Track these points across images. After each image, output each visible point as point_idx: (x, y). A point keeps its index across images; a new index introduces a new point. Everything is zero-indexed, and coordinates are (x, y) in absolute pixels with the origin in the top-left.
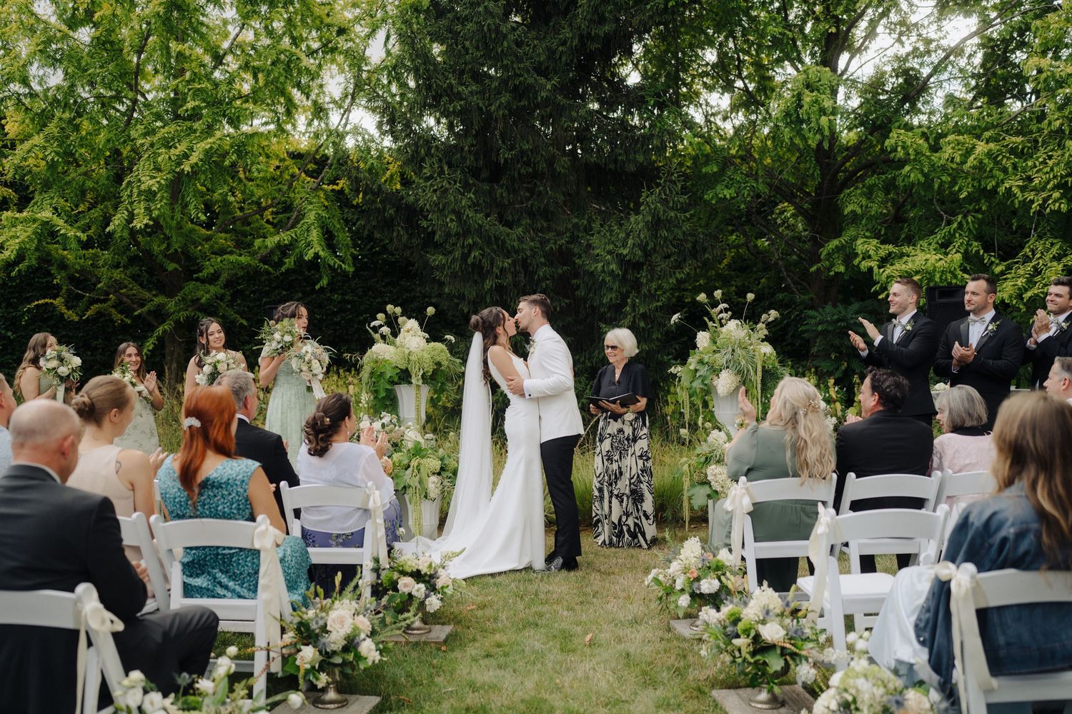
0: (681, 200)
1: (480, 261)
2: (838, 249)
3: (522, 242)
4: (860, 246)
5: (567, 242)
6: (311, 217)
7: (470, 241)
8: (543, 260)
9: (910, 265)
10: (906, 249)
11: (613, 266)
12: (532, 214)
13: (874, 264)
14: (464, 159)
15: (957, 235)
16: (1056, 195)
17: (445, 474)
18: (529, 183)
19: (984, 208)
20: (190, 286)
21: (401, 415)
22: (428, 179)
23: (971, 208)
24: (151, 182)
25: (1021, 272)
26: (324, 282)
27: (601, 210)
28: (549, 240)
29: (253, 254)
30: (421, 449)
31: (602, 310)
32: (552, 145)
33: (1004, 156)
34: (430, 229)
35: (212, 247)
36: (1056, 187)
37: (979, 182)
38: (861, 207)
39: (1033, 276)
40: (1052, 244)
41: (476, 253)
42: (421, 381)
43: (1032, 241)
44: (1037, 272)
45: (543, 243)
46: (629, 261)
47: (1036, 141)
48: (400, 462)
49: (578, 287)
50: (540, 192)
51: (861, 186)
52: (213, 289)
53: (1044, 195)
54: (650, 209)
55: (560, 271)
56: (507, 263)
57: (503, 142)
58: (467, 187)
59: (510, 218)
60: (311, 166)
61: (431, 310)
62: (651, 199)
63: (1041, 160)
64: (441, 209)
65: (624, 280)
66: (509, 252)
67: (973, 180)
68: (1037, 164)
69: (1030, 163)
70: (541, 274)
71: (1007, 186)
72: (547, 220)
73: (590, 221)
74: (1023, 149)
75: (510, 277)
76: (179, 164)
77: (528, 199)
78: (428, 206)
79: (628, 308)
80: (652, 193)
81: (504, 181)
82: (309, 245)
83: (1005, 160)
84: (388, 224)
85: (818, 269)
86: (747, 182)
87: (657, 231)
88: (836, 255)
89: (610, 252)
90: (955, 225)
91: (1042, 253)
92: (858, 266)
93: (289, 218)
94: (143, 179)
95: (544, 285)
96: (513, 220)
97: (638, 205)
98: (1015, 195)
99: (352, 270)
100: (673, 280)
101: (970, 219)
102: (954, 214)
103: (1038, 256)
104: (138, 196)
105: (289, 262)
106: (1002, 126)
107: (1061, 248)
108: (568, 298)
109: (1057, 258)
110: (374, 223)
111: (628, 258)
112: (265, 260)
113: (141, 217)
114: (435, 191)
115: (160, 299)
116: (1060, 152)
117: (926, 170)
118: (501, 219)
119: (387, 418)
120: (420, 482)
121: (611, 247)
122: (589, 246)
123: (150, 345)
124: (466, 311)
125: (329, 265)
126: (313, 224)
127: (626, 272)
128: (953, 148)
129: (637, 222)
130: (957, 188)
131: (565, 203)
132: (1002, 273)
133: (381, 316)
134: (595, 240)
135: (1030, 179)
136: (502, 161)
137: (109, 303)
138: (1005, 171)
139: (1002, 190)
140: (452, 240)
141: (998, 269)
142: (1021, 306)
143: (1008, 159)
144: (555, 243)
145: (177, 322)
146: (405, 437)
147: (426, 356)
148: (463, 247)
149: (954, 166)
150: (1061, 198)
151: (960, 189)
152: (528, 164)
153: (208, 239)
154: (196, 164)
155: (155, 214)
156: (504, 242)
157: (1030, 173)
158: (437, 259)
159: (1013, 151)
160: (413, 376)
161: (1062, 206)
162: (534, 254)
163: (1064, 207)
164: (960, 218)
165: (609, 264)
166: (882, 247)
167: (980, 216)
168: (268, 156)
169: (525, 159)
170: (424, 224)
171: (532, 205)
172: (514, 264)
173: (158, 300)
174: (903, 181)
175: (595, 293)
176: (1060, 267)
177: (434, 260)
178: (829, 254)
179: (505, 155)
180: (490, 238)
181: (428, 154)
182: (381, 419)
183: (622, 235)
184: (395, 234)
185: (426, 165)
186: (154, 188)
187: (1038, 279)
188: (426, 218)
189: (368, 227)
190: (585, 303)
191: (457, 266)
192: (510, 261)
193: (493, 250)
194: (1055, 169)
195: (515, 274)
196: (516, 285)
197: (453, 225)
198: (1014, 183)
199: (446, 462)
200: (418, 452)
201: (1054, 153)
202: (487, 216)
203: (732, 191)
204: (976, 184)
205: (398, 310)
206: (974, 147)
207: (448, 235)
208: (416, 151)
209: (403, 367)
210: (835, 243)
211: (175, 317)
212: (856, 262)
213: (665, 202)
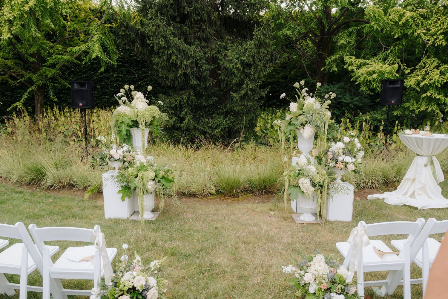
0: (272, 34)
1: (176, 61)
2: (334, 61)
3: (195, 53)
4: (348, 59)
5: (216, 53)
6: (96, 38)
7: (171, 51)
8: (204, 61)
9: (371, 69)
10: (368, 61)
11: (239, 66)
12: (199, 40)
13: (354, 68)
14: (168, 11)
15: (390, 55)
16: (441, 37)
17: (157, 180)
18: (199, 24)
19: (404, 43)
20: (44, 69)
21: (134, 145)
22: (151, 19)
23: (398, 43)
24: (9, 15)
25: (419, 73)
26: (103, 69)
27: (231, 39)
28: (207, 52)
29: (72, 55)
30: (144, 167)
31: (231, 86)
32: (209, 6)
33: (418, 18)
34: (151, 45)
35: (54, 51)
36: (442, 34)
37: (404, 31)
38: (346, 41)
39: (425, 75)
40: (434, 61)
41: (174, 57)
42: (145, 126)
43: (424, 60)
44: (427, 73)
45: (205, 53)
46: (245, 63)
47: (432, 12)
48: (132, 173)
49: (220, 74)
50: (204, 29)
51: (346, 32)
52: (53, 71)
53: (435, 37)
54: (257, 39)
55: (212, 67)
56: (188, 63)
57: (187, 3)
58: (169, 24)
59: (190, 41)
60: (99, 15)
61: (150, 88)
62: (257, 32)
63: (435, 21)
64: (156, 35)
65: (243, 72)
66: (189, 57)
67: (401, 29)
68: (433, 22)
69: (430, 22)
70: (204, 68)
71: (418, 32)
72: (206, 42)
73: (226, 43)
74: (427, 15)
75: (189, 69)
76: (24, 6)
77: (198, 32)
78: (150, 33)
79: (244, 86)
80: (259, 30)
81: (187, 23)
82: (94, 51)
83: (418, 20)
84: (133, 42)
85: (325, 69)
86: (296, 28)
87: (259, 49)
88: (333, 63)
89: (237, 59)
90: (390, 51)
91: (429, 65)
92: (347, 68)
93: (88, 39)
94: (5, 13)
95: (205, 73)
96: (191, 42)
97: (252, 36)
98: (421, 37)
99: (116, 64)
100: (265, 73)
101: (396, 48)
102: (390, 46)
103: (428, 66)
104: (4, 23)
105: (87, 59)
106: (414, 5)
107: (438, 63)
108: (215, 79)
109: (437, 67)
110: (126, 41)
111: (245, 62)
112: (77, 58)
113: (6, 33)
114: (153, 25)
115: (30, 75)
116: (444, 17)
117: (381, 24)
118: (185, 41)
119: (126, 147)
120: (144, 185)
121: (238, 56)
122: (226, 55)
123: (25, 96)
124: (169, 84)
125: (105, 61)
126: (96, 41)
127: (244, 69)
128: (394, 14)
129: (251, 44)
130: (393, 33)
131: (214, 34)
132: (409, 74)
133: (122, 90)
134: (229, 53)
135: (428, 30)
136: (186, 13)
137: (6, 76)
138: (418, 26)
139: (416, 34)
140: (163, 50)
141: (407, 72)
142: (418, 89)
143: (420, 19)
144: (210, 54)
145: (38, 86)
146: (136, 158)
147: (147, 112)
148: (167, 54)
149: (392, 23)
150: (442, 39)
151: (395, 34)
152: (198, 14)
153: (52, 47)
154: (32, 6)
155: (14, 32)
156: (187, 52)
157: (429, 27)
158: (156, 60)
159: (422, 16)
160: (140, 124)
161: (443, 43)
162: (201, 59)
163: (444, 44)
164: (392, 47)
165: (236, 63)
166: (357, 60)
167: (401, 47)
168: (80, 10)
169: (197, 12)
170: (149, 42)
171: (200, 35)
172: (192, 63)
173: (28, 75)
174: (368, 29)
175: (228, 78)
176: (438, 71)
177: (154, 60)
178: (330, 63)
179: (187, 10)
180: (180, 50)
181: (151, 7)
182: (123, 147)
183: (243, 50)
184: (135, 47)
185: (150, 12)
186: (11, 19)
187: (427, 76)
188: (150, 39)
189: (123, 43)
190: (223, 82)
191: (165, 63)
192: (190, 62)
193: (182, 56)
194: (442, 25)
195: (192, 68)
196: (192, 73)
197: (163, 43)
198: (421, 31)
199: (158, 173)
200: (142, 168)
201: (440, 18)
202: (179, 39)
203: (290, 32)
204: (402, 32)
205: (132, 87)
206: (404, 13)
207: (160, 48)
208: (145, 6)
209: (135, 120)
210: (334, 57)
211: (37, 83)
212: (345, 67)
213: (265, 35)
